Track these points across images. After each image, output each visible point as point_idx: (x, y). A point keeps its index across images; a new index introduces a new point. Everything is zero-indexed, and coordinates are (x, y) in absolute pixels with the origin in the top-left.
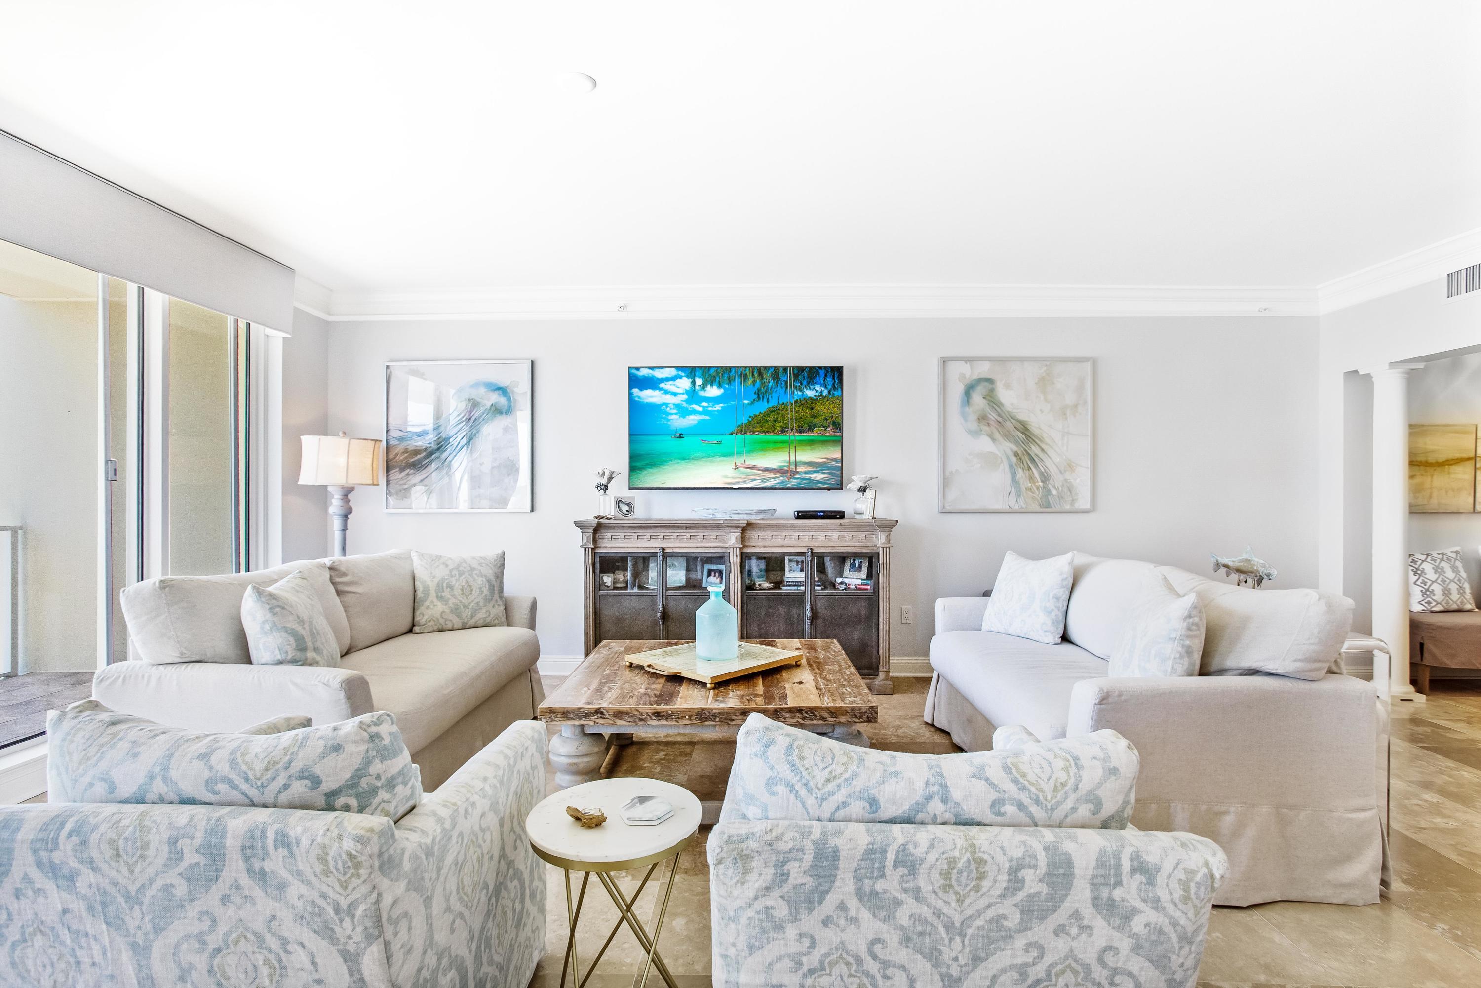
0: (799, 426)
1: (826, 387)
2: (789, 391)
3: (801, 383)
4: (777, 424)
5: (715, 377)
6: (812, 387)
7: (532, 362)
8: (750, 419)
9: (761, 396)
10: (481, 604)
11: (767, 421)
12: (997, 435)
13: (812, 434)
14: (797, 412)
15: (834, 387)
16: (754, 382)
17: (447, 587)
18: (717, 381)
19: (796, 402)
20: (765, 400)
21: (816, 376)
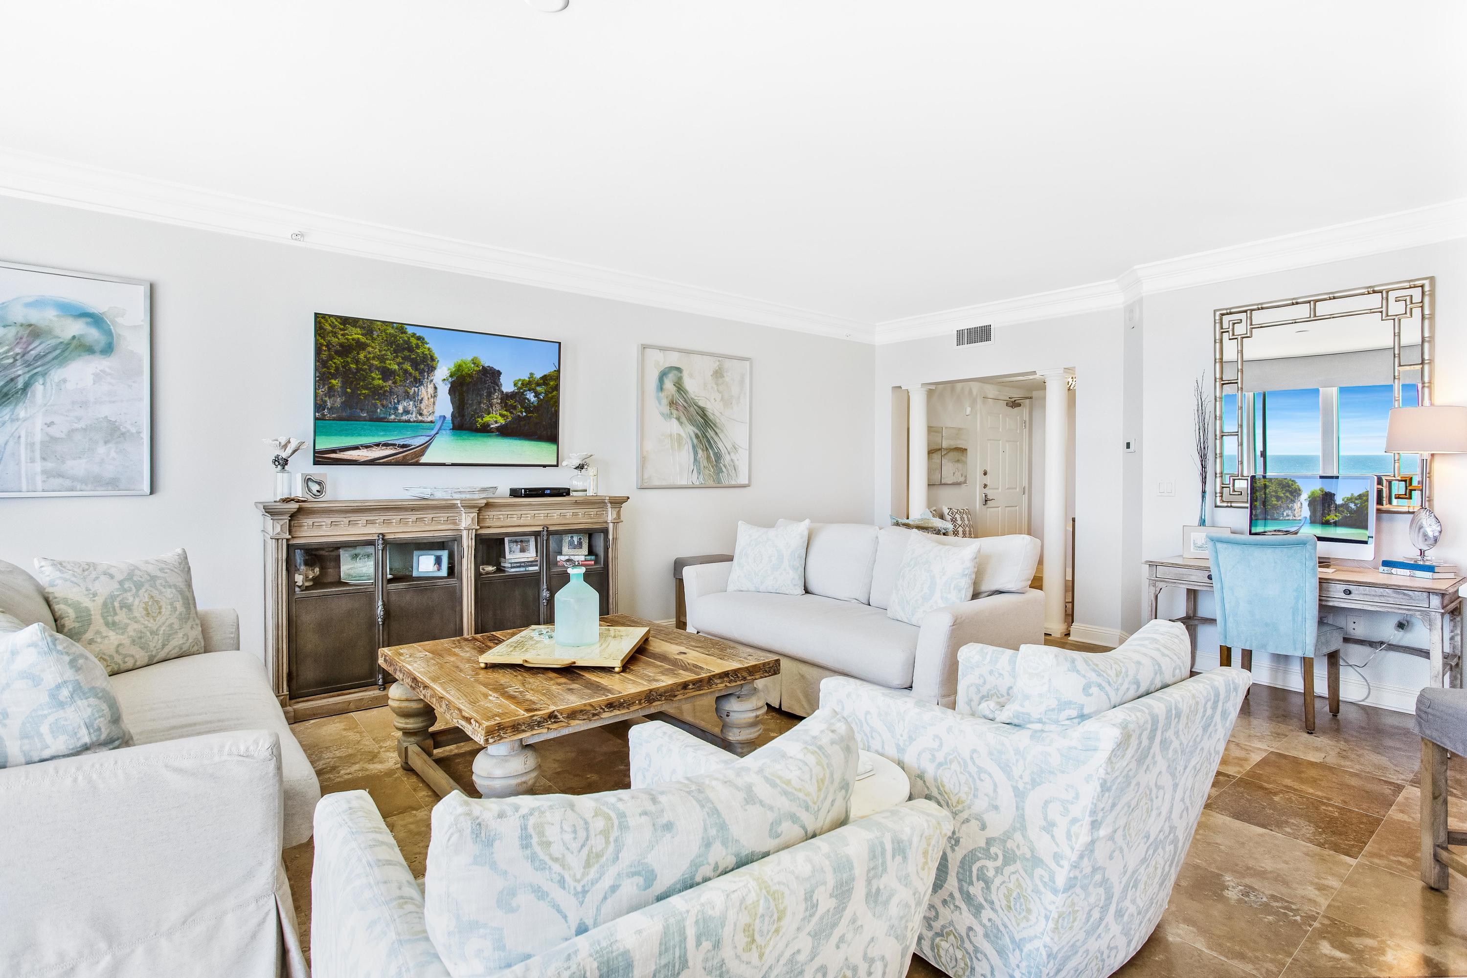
7: (152, 286)
10: (176, 626)
17: (121, 608)
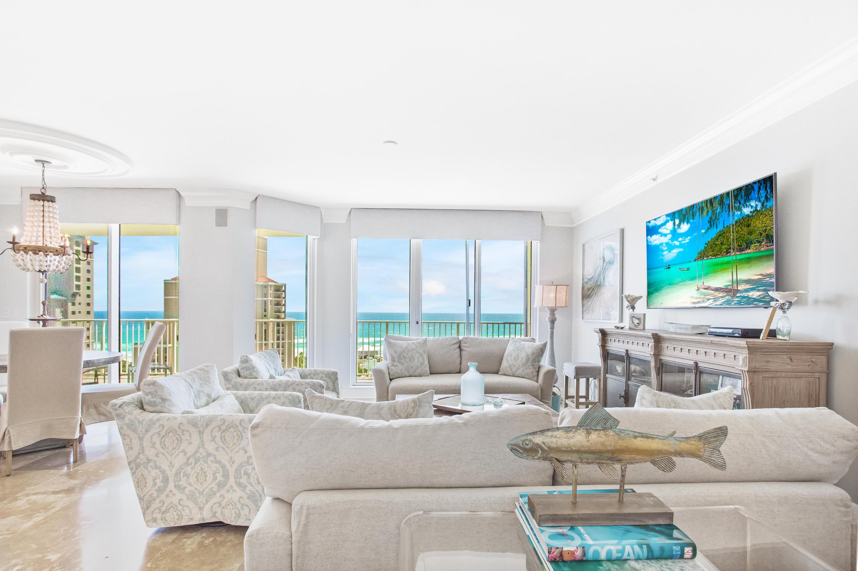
0: (739, 246)
1: (760, 201)
2: (731, 213)
3: (740, 203)
4: (723, 247)
5: (685, 215)
6: (748, 204)
7: (622, 231)
8: (706, 246)
9: (712, 224)
11: (716, 245)
13: (749, 251)
14: (737, 232)
15: (767, 199)
16: (708, 211)
18: (686, 218)
19: (736, 222)
20: (715, 226)
21: (751, 192)
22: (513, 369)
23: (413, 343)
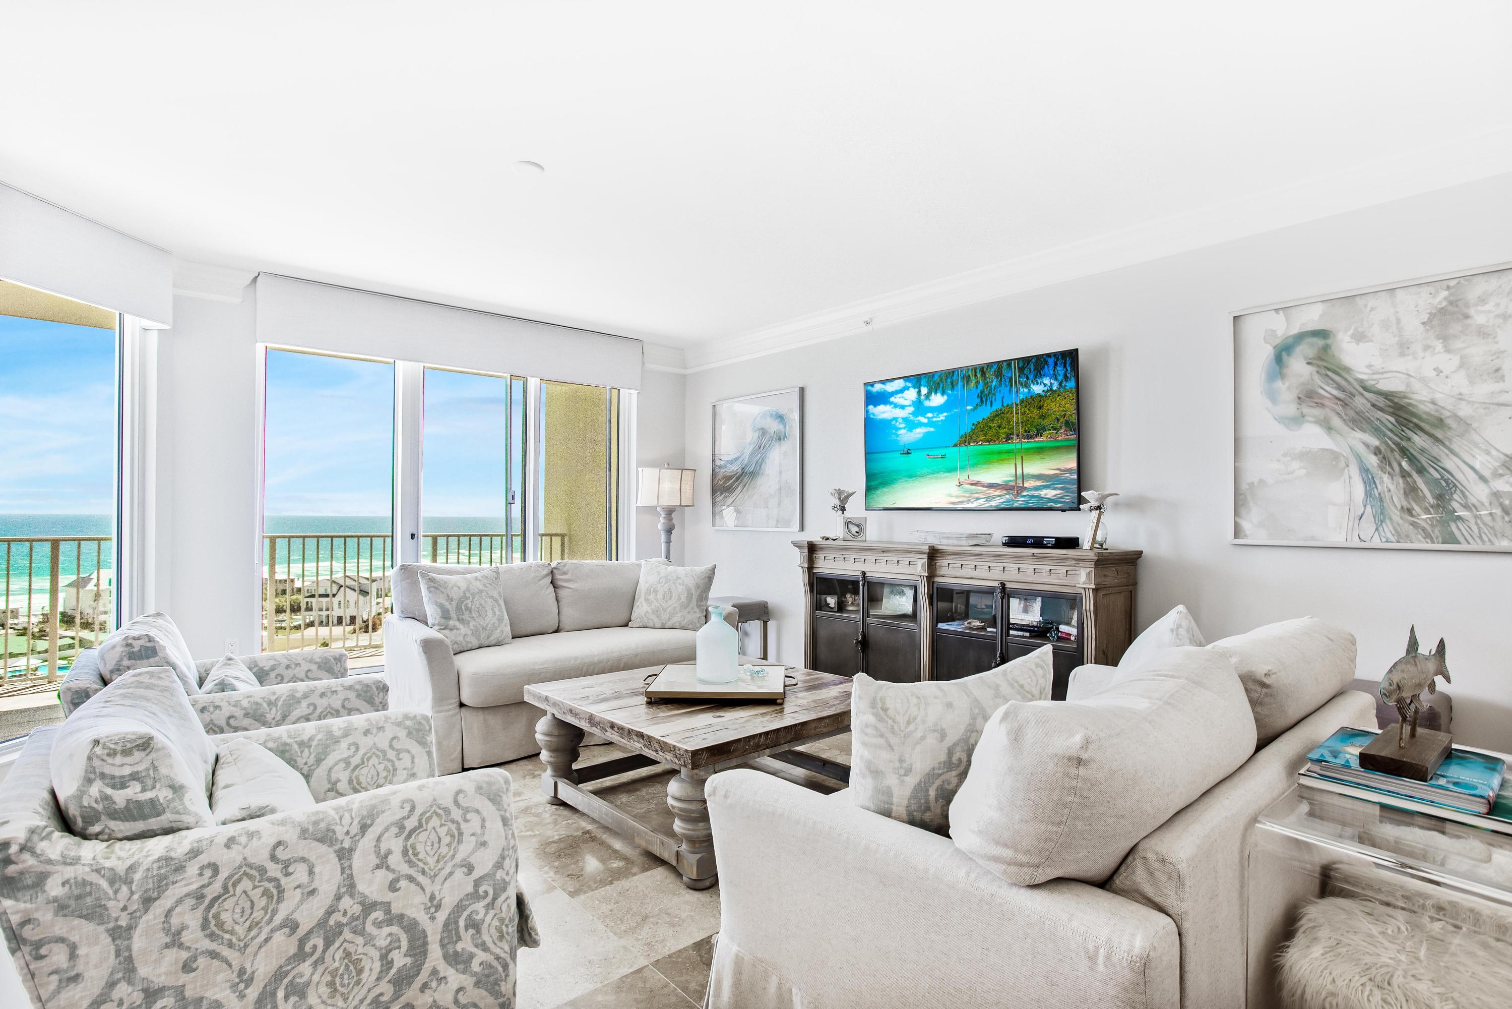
0: (1025, 431)
1: (1056, 379)
2: (1014, 390)
3: (1028, 378)
4: (1002, 431)
5: (938, 384)
6: (1039, 381)
7: (802, 391)
8: (974, 427)
9: (984, 400)
11: (990, 427)
12: (1336, 422)
13: (1041, 439)
14: (1023, 414)
15: (1066, 378)
16: (977, 383)
18: (941, 388)
19: (1022, 401)
20: (989, 403)
21: (1044, 367)
22: (663, 617)
23: (476, 579)
